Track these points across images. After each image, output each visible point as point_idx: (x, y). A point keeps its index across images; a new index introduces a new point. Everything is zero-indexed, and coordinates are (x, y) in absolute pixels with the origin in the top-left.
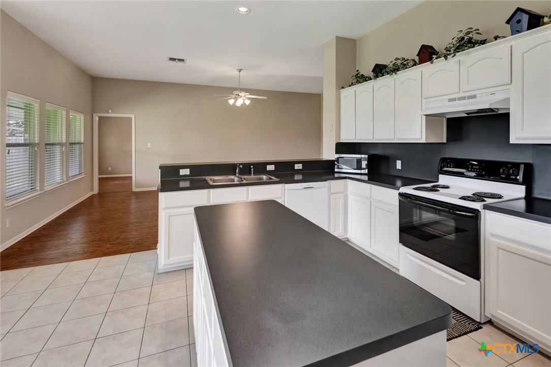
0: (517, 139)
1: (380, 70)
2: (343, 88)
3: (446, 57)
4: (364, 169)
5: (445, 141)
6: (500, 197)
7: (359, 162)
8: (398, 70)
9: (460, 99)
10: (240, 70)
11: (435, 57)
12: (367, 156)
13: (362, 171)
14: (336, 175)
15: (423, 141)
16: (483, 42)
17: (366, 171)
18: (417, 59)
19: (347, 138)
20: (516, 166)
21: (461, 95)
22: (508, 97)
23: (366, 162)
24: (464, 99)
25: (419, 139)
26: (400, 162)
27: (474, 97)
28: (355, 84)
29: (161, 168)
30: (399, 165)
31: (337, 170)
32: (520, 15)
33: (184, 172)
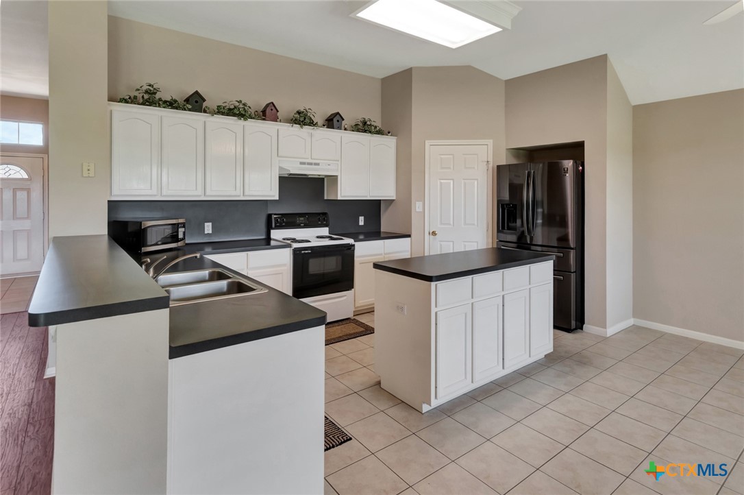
4: (181, 240)
9: (309, 164)
12: (184, 220)
13: (180, 244)
15: (276, 198)
17: (184, 243)
20: (325, 214)
21: (310, 161)
23: (184, 229)
24: (311, 164)
25: (274, 196)
26: (210, 224)
27: (318, 164)
28: (143, 104)
30: (209, 228)
31: (144, 250)
32: (339, 118)
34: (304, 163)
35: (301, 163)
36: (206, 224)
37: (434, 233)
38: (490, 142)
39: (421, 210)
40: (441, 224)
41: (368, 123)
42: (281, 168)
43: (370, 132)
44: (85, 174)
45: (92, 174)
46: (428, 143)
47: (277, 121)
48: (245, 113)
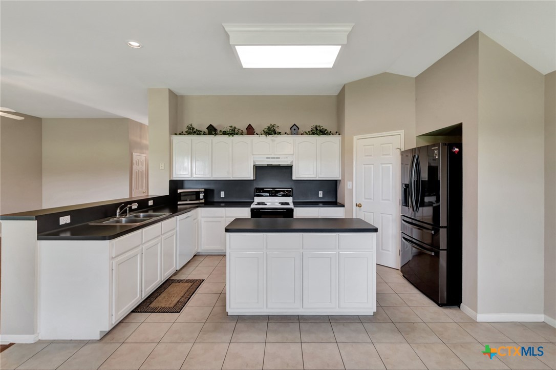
0: (296, 178)
2: (176, 134)
3: (266, 136)
4: (202, 199)
5: (255, 179)
7: (198, 194)
8: (234, 134)
9: (272, 158)
12: (204, 190)
13: (201, 201)
15: (252, 179)
17: (203, 201)
18: (245, 131)
21: (273, 156)
22: (292, 160)
23: (203, 194)
24: (274, 158)
25: (250, 178)
26: (223, 192)
27: (279, 158)
28: (190, 134)
29: (37, 218)
30: (222, 194)
31: (179, 203)
32: (295, 127)
33: (65, 220)
34: (269, 158)
35: (267, 158)
36: (221, 192)
37: (359, 206)
38: (402, 132)
39: (351, 188)
40: (365, 199)
41: (319, 128)
42: (254, 162)
43: (318, 135)
44: (161, 168)
45: (163, 168)
46: (355, 138)
47: (254, 135)
48: (233, 132)
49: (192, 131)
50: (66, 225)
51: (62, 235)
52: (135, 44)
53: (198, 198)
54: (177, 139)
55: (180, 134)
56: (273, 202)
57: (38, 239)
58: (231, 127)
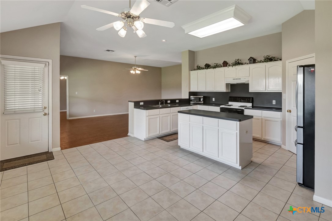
0: (251, 91)
1: (208, 66)
2: (192, 70)
3: (232, 66)
4: (202, 101)
5: (230, 91)
6: (246, 106)
7: (200, 98)
8: (216, 67)
9: (236, 79)
10: (136, 57)
11: (228, 65)
12: (203, 97)
14: (191, 104)
15: (225, 91)
16: (242, 64)
17: (203, 102)
18: (222, 65)
19: (192, 90)
20: (250, 98)
22: (248, 80)
23: (202, 99)
24: (237, 79)
27: (240, 79)
28: (197, 70)
29: (134, 102)
30: (214, 99)
31: (191, 102)
32: (251, 59)
33: (142, 104)
34: (234, 79)
35: (233, 79)
37: (290, 111)
42: (226, 82)
43: (266, 62)
46: (287, 62)
47: (225, 67)
48: (216, 66)
49: (199, 68)
50: (142, 105)
51: (141, 108)
52: (164, 40)
53: (200, 100)
54: (192, 72)
55: (194, 70)
56: (236, 105)
57: (134, 108)
58: (215, 64)
